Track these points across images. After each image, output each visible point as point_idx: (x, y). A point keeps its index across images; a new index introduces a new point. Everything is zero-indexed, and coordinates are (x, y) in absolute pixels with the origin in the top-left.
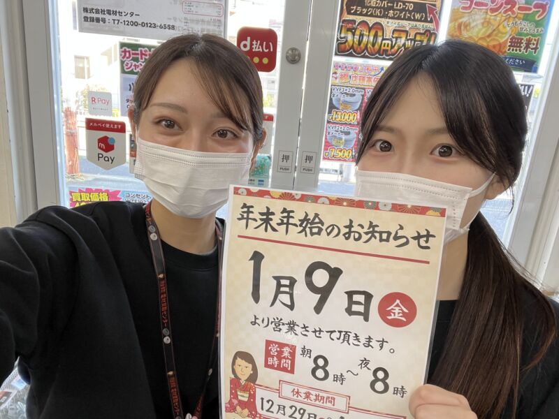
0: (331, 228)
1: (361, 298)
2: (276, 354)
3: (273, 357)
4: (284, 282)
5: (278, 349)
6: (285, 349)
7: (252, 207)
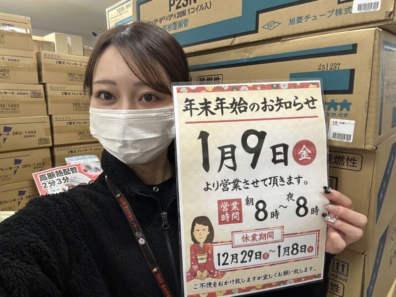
0: (253, 105)
1: (281, 149)
2: (227, 209)
3: (224, 213)
4: (226, 150)
5: (228, 205)
6: (233, 204)
7: (193, 100)
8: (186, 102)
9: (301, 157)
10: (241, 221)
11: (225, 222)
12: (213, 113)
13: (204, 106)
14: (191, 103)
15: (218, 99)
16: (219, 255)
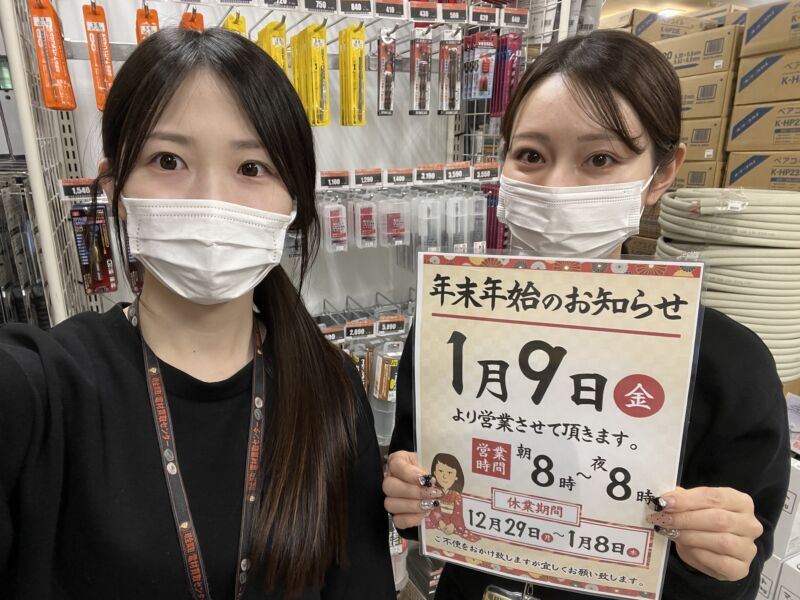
0: (549, 299)
1: (591, 383)
2: (486, 455)
4: (492, 367)
5: (489, 450)
6: (497, 450)
7: (448, 278)
8: (436, 280)
9: (631, 403)
10: (507, 477)
11: (481, 471)
12: (477, 304)
13: (464, 290)
14: (443, 282)
15: (489, 280)
16: (471, 511)
